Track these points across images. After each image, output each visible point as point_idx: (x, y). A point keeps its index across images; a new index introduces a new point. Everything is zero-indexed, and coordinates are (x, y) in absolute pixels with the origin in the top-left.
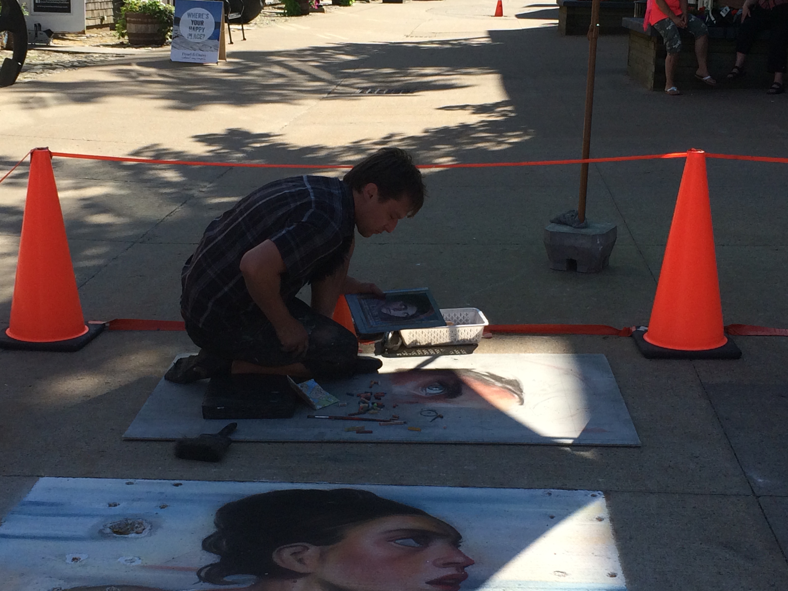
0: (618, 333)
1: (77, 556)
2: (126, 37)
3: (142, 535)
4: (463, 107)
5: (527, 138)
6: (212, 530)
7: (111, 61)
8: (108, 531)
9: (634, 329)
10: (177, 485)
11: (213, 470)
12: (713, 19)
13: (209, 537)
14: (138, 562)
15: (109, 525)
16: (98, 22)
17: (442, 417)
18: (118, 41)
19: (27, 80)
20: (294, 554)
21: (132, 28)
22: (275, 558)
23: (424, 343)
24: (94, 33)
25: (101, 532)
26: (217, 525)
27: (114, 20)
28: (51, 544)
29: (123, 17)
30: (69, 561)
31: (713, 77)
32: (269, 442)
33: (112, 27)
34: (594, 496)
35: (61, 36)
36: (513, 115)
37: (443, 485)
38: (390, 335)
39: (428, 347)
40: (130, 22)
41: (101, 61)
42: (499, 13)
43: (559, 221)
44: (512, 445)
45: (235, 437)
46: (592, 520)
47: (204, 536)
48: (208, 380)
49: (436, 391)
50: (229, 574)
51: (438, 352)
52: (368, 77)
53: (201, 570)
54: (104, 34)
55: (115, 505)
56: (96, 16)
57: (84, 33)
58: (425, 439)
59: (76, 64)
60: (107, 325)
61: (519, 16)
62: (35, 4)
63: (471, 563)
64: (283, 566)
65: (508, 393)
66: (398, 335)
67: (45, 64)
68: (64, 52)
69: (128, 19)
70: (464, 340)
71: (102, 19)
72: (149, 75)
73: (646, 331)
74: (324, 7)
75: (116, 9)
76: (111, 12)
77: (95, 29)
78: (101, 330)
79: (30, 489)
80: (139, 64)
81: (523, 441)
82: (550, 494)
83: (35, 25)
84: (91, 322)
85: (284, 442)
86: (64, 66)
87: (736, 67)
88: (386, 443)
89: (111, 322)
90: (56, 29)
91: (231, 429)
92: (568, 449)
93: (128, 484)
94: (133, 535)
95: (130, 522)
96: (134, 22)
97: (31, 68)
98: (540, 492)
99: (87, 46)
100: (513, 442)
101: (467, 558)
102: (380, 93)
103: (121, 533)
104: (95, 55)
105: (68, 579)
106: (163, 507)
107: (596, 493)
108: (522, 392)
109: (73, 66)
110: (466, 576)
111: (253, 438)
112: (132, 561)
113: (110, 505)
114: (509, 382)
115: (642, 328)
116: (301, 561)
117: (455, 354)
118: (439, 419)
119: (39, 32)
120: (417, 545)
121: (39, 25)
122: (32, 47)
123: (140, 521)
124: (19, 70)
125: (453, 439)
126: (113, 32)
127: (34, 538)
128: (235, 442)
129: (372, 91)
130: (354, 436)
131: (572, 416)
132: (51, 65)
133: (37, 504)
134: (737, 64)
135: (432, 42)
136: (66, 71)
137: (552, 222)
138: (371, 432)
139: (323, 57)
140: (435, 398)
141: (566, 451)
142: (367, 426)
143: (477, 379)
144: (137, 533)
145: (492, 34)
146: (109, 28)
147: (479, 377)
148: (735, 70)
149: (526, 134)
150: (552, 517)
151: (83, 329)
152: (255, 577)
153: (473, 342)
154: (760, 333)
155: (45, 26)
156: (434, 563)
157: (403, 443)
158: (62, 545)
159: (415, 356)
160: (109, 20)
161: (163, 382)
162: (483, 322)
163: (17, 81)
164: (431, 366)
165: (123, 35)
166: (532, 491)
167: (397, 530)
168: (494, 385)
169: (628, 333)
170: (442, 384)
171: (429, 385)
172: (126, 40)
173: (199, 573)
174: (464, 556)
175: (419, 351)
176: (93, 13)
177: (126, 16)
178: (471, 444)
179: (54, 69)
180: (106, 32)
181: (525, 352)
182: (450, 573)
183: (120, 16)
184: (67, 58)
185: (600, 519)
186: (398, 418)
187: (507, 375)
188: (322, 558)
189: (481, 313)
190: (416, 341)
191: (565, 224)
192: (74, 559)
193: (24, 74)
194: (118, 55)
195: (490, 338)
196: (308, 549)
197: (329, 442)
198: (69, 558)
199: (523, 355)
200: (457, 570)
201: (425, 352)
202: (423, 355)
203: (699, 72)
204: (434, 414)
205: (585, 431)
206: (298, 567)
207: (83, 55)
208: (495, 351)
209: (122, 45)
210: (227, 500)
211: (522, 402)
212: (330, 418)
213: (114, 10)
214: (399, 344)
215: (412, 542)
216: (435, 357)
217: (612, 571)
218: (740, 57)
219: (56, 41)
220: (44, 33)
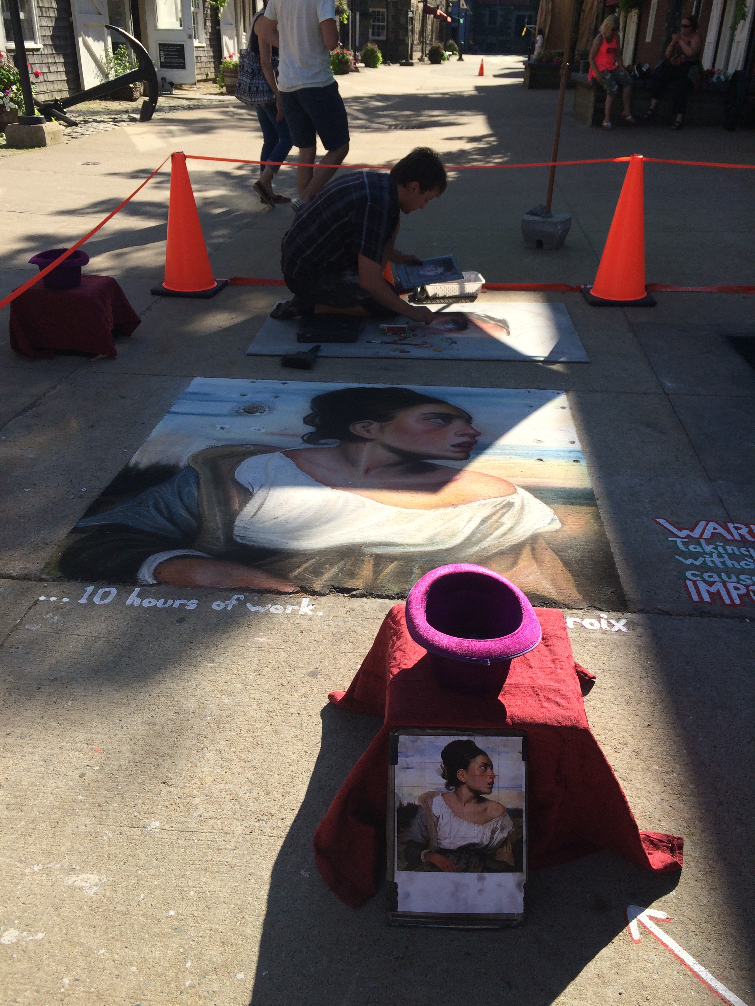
0: (572, 289)
1: (223, 426)
2: (225, 88)
3: (265, 414)
4: (460, 138)
5: (506, 159)
6: (309, 412)
7: (215, 105)
8: (242, 411)
9: (583, 287)
10: (284, 384)
11: (307, 374)
12: (637, 73)
13: (308, 416)
14: (263, 431)
15: (242, 408)
16: (204, 77)
17: (456, 343)
18: (218, 91)
19: (159, 117)
20: (363, 427)
21: (228, 81)
22: (352, 430)
23: (441, 295)
24: (202, 85)
25: (237, 411)
26: (312, 409)
27: (215, 75)
28: (206, 418)
29: (222, 72)
30: (219, 429)
31: (633, 117)
32: (342, 358)
33: (214, 81)
34: (559, 393)
35: (179, 87)
36: (495, 143)
37: (459, 385)
38: (419, 289)
39: (444, 298)
40: (226, 76)
41: (209, 105)
42: (481, 73)
43: (532, 213)
44: (504, 361)
45: (320, 354)
46: (558, 409)
47: (305, 415)
48: (299, 317)
49: (451, 326)
50: (323, 439)
51: (451, 301)
52: (395, 118)
53: (304, 436)
54: (209, 86)
55: (245, 395)
56: (202, 72)
57: (195, 84)
58: (445, 357)
59: (192, 106)
60: (229, 281)
61: (496, 76)
62: (161, 63)
63: (479, 434)
64: (357, 434)
65: (499, 328)
66: (424, 290)
67: (170, 107)
68: (183, 98)
69: (225, 74)
70: (468, 294)
71: (207, 75)
72: (241, 114)
73: (591, 288)
74: (359, 69)
75: (217, 68)
76: (213, 70)
77: (202, 83)
78: (225, 285)
79: (188, 385)
80: (234, 107)
81: (511, 359)
82: (529, 392)
83: (162, 78)
84: (218, 279)
85: (352, 358)
86: (184, 108)
87: (651, 110)
88: (419, 359)
89: (232, 280)
90: (177, 81)
91: (317, 349)
92: (541, 364)
93: (252, 382)
94: (258, 414)
95: (255, 406)
96: (230, 77)
97: (161, 110)
98: (523, 391)
99: (198, 94)
100: (503, 359)
101: (478, 432)
102: (402, 128)
103: (250, 413)
104: (204, 101)
105: (219, 440)
106: (276, 397)
107: (560, 392)
108: (508, 327)
109: (190, 108)
110: (476, 442)
111: (331, 355)
112: (259, 430)
113: (242, 396)
114: (500, 321)
115: (588, 286)
116: (368, 431)
117: (462, 302)
118: (454, 344)
119: (165, 84)
120: (443, 423)
121: (165, 78)
122: (161, 95)
123: (262, 405)
124: (154, 110)
125: (463, 357)
126: (215, 85)
127: (194, 414)
128: (320, 357)
129: (396, 127)
130: (397, 354)
131: (542, 343)
132: (174, 107)
133: (194, 394)
134: (652, 107)
135: (436, 94)
136: (185, 111)
137: (527, 213)
138: (409, 352)
139: (362, 103)
140: (451, 330)
141: (540, 365)
142: (407, 348)
143: (478, 319)
144: (261, 413)
145: (478, 88)
146: (212, 82)
147: (479, 317)
148: (650, 112)
149: (505, 156)
150: (531, 407)
151: (214, 283)
152: (339, 441)
153: (474, 295)
154: (669, 290)
155: (169, 79)
156: (455, 434)
157: (431, 359)
158: (213, 419)
159: (435, 303)
160: (212, 76)
161: (269, 318)
162: (481, 281)
163: (152, 118)
164: (447, 310)
165: (222, 87)
166: (517, 390)
167: (429, 413)
168: (489, 322)
169: (579, 289)
170: (455, 322)
171: (447, 323)
172: (224, 90)
173: (303, 437)
174: (474, 430)
175: (438, 301)
176: (200, 70)
177: (224, 72)
178: (476, 360)
179: (177, 110)
180: (210, 84)
181: (510, 301)
182: (466, 440)
183: (220, 71)
184: (185, 103)
185: (563, 408)
186: (427, 343)
187: (498, 316)
188: (382, 430)
189: (480, 276)
190: (436, 294)
191: (536, 215)
192: (221, 428)
193: (157, 113)
194: (220, 101)
195: (485, 292)
196: (372, 424)
197: (382, 358)
198: (218, 427)
199: (508, 303)
200: (470, 438)
201: (442, 301)
202: (441, 303)
203: (624, 113)
204: (450, 341)
205: (552, 352)
206: (367, 435)
207: (196, 101)
208: (489, 301)
209: (221, 94)
210: (317, 393)
211: (508, 333)
212: (382, 343)
213: (215, 68)
214: (425, 295)
215: (440, 421)
216: (449, 305)
217: (572, 440)
218: (654, 102)
219: (177, 91)
220: (168, 85)
